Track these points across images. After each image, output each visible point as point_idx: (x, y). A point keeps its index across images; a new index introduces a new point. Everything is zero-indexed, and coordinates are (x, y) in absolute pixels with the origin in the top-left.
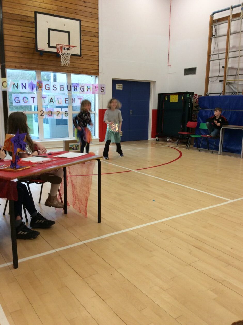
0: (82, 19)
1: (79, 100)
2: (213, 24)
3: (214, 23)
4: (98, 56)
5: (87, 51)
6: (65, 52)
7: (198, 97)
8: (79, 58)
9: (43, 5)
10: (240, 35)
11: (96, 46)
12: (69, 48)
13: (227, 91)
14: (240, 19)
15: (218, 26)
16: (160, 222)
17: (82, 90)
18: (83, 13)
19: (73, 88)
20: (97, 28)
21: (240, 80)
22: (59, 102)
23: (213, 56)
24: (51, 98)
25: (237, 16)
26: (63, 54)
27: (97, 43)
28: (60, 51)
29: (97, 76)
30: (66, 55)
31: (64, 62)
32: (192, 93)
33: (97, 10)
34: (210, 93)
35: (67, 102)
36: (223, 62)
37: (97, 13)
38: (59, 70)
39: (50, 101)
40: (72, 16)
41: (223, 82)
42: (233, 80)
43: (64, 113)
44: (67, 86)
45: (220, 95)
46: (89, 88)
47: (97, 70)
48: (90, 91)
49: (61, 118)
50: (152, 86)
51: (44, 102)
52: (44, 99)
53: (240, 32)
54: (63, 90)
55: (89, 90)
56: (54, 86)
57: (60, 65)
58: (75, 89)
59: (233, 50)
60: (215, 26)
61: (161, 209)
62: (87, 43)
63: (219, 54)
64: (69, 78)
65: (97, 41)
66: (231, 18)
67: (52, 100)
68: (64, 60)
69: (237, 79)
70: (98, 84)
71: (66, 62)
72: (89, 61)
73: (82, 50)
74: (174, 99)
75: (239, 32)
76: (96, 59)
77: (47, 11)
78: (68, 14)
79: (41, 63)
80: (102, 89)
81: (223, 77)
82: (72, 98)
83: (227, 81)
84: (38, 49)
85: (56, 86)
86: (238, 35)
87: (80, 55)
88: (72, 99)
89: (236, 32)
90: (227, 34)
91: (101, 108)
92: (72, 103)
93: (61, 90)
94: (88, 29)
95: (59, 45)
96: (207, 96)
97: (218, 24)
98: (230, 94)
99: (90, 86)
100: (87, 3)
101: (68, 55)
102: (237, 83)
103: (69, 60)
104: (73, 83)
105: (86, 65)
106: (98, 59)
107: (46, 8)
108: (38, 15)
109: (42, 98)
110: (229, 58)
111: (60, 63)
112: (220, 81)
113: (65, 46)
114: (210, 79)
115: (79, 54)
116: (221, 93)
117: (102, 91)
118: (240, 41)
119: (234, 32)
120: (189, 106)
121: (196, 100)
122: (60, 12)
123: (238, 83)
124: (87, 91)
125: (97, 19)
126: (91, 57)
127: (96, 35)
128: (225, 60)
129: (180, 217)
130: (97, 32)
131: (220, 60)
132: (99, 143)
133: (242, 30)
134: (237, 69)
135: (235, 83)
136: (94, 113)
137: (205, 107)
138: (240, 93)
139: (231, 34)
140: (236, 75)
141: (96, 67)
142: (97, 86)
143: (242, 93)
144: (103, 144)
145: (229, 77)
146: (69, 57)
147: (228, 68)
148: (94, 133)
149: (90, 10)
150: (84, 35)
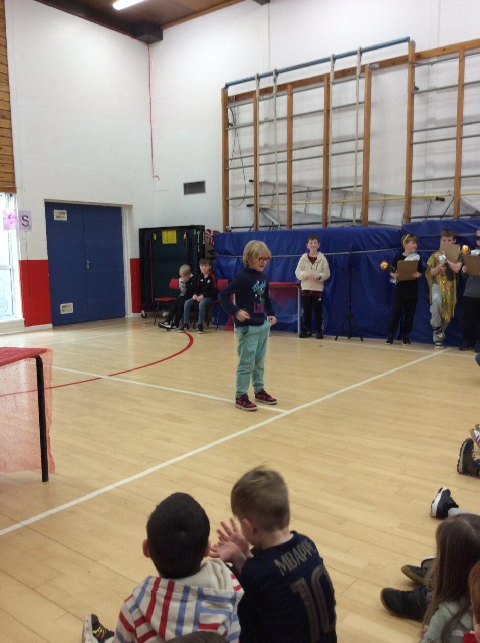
2: (229, 104)
3: (229, 102)
4: (13, 156)
7: (212, 233)
10: (276, 125)
11: (7, 135)
13: (261, 223)
14: (273, 97)
15: (236, 108)
20: (5, 101)
21: (280, 204)
23: (232, 161)
25: (267, 91)
27: (9, 130)
29: (11, 196)
32: (201, 228)
33: (5, 67)
34: (233, 226)
36: (250, 172)
37: (5, 72)
41: (252, 208)
42: (269, 203)
45: (250, 230)
47: (13, 184)
50: (125, 214)
53: (275, 120)
59: (266, 151)
60: (233, 109)
63: (242, 158)
65: (7, 126)
66: (257, 96)
69: (276, 203)
70: (15, 210)
74: (170, 238)
75: (273, 120)
76: (7, 161)
80: (25, 220)
81: (253, 199)
83: (260, 206)
86: (272, 125)
89: (268, 120)
90: (253, 123)
91: (26, 259)
96: (228, 232)
97: (236, 104)
98: (267, 229)
102: (276, 209)
106: (13, 161)
110: (260, 165)
112: (249, 206)
114: (230, 202)
116: (251, 227)
117: (25, 223)
118: (276, 136)
119: (265, 119)
120: (199, 251)
123: (278, 208)
125: (6, 84)
127: (6, 116)
128: (253, 168)
130: (8, 109)
131: (245, 169)
132: (24, 329)
133: (279, 116)
134: (275, 185)
135: (273, 209)
136: (10, 267)
137: (226, 253)
138: (284, 225)
139: (260, 123)
140: (273, 195)
141: (8, 177)
142: (14, 213)
143: (286, 227)
144: (33, 331)
145: (261, 198)
147: (260, 182)
148: (11, 310)
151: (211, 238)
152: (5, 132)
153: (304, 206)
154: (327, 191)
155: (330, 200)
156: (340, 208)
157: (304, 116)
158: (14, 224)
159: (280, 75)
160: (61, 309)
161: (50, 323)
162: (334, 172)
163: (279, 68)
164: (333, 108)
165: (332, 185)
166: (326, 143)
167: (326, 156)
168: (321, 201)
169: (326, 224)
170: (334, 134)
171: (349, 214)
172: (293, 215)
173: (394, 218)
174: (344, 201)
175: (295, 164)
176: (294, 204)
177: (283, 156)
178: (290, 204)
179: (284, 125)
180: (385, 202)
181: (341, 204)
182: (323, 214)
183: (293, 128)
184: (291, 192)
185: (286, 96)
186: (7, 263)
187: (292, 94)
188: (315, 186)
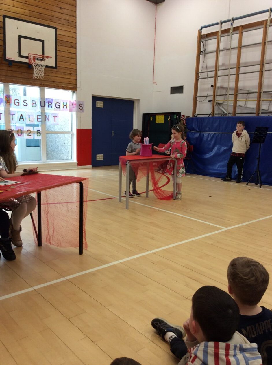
0: (58, 27)
1: (54, 118)
2: (202, 39)
4: (76, 69)
5: (64, 63)
6: (39, 63)
7: (185, 117)
8: (54, 71)
9: (14, 9)
10: (230, 52)
11: (74, 57)
12: (43, 58)
13: (216, 112)
14: (230, 35)
15: (206, 41)
16: (151, 253)
17: (58, 107)
18: (59, 20)
19: (47, 104)
20: (74, 38)
21: (230, 101)
22: (30, 120)
23: (202, 74)
24: (21, 115)
25: (226, 31)
26: (36, 65)
27: (75, 54)
28: (33, 62)
29: (74, 92)
30: (39, 66)
31: (37, 74)
32: (179, 114)
33: (75, 18)
34: (198, 113)
35: (39, 120)
36: (211, 81)
37: (75, 21)
38: (31, 83)
39: (20, 118)
40: (46, 23)
41: (212, 102)
42: (222, 100)
43: (36, 133)
44: (40, 102)
45: (209, 116)
46: (66, 105)
47: (75, 85)
48: (67, 108)
49: (33, 138)
50: (136, 105)
51: (13, 120)
52: (13, 115)
53: (230, 49)
54: (35, 106)
55: (65, 107)
56: (25, 101)
57: (32, 78)
58: (50, 106)
59: (223, 68)
60: (204, 42)
61: (152, 238)
62: (64, 54)
63: (207, 72)
64: (42, 93)
65: (74, 52)
66: (220, 34)
67: (22, 117)
68: (37, 72)
69: (227, 100)
70: (76, 101)
71: (40, 74)
72: (65, 74)
73: (58, 62)
74: (160, 120)
75: (229, 49)
76: (73, 72)
77: (17, 16)
78: (41, 21)
79: (9, 75)
80: (80, 106)
81: (212, 97)
82: (45, 115)
83: (216, 102)
84: (7, 59)
85: (27, 101)
86: (228, 52)
87: (55, 68)
88: (46, 117)
89: (226, 49)
90: (216, 51)
91: (80, 128)
92: (46, 121)
93: (33, 106)
94: (64, 39)
95: (31, 54)
96: (195, 117)
97: (206, 39)
98: (220, 116)
99: (66, 103)
100: (64, 10)
101: (41, 67)
103: (43, 72)
104: (47, 99)
105: (61, 79)
106: (76, 72)
107: (17, 12)
108: (7, 19)
109: (11, 114)
110: (218, 76)
111: (33, 76)
112: (209, 101)
113: (38, 56)
114: (198, 99)
115: (54, 66)
116: (210, 114)
117: (81, 108)
118: (230, 59)
119: (223, 48)
121: (184, 121)
122: (32, 18)
123: (228, 103)
124: (64, 108)
125: (75, 28)
126: (68, 70)
127: (74, 46)
128: (214, 78)
129: (173, 247)
130: (75, 42)
131: (208, 78)
132: (77, 167)
133: (232, 47)
134: (227, 89)
135: (224, 103)
136: (71, 133)
137: (193, 129)
138: (230, 114)
139: (220, 51)
140: (225, 95)
141: (73, 81)
143: (232, 115)
144: (82, 169)
145: (217, 96)
146: (43, 68)
147: (217, 87)
148: (71, 156)
149: (67, 17)
150: (61, 45)
151: (184, 120)
153: (244, 102)
154: (260, 93)
155: (262, 99)
156: (268, 104)
157: (249, 46)
158: (75, 108)
159: (235, 21)
160: (97, 157)
161: (91, 165)
162: (265, 82)
163: (235, 16)
164: (268, 42)
165: (264, 89)
166: (262, 64)
167: (261, 72)
168: (256, 99)
169: (258, 114)
170: (268, 58)
172: (237, 107)
174: (271, 100)
175: (241, 76)
176: (238, 101)
177: (234, 71)
178: (236, 100)
179: (235, 52)
181: (269, 101)
182: (256, 107)
183: (242, 54)
184: (237, 93)
185: (239, 34)
186: (70, 130)
187: (242, 33)
188: (252, 90)
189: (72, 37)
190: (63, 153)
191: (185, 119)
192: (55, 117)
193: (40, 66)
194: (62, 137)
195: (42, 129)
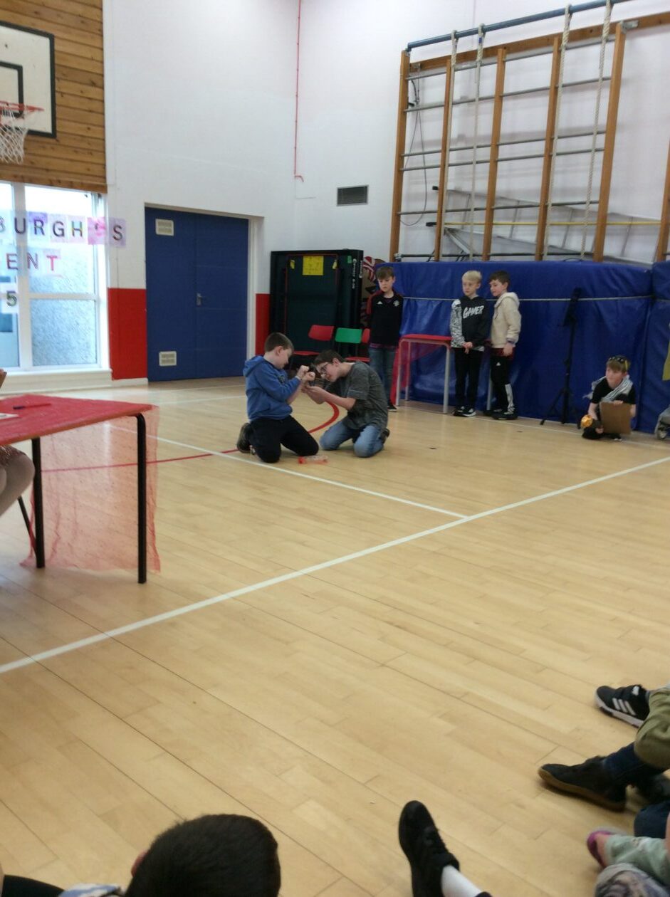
0: (56, 34)
1: (49, 260)
2: (410, 74)
3: (410, 71)
4: (104, 140)
5: (73, 124)
6: (10, 122)
7: (373, 262)
8: (48, 143)
10: (477, 108)
11: (97, 109)
12: (21, 112)
13: (445, 251)
14: (476, 67)
15: (420, 80)
16: (302, 575)
17: (59, 232)
18: (59, 15)
19: (30, 226)
20: (97, 61)
21: (475, 224)
23: (410, 157)
25: (467, 57)
26: (4, 128)
27: (101, 103)
29: (100, 196)
30: (12, 131)
31: (6, 150)
32: (358, 254)
33: (98, 12)
34: (404, 253)
35: (12, 265)
36: (434, 176)
37: (99, 19)
40: (26, 21)
41: (434, 228)
42: (459, 222)
43: (6, 297)
44: (13, 221)
45: (429, 260)
46: (78, 227)
47: (103, 180)
48: (81, 235)
50: (253, 230)
53: (477, 99)
54: (2, 231)
55: (77, 233)
58: (38, 230)
59: (460, 145)
60: (415, 81)
62: (73, 102)
63: (424, 154)
64: (19, 197)
65: (99, 97)
66: (453, 64)
68: (5, 145)
69: (470, 222)
70: (105, 218)
71: (14, 151)
72: (76, 152)
73: (57, 121)
74: (313, 267)
75: (473, 101)
76: (96, 147)
78: (13, 16)
80: (116, 232)
81: (436, 214)
82: (28, 254)
83: (445, 226)
86: (472, 107)
87: (53, 135)
88: (29, 258)
89: (467, 100)
90: (443, 104)
91: (115, 286)
92: (29, 267)
94: (73, 63)
96: (396, 262)
97: (422, 74)
98: (454, 259)
99: (81, 223)
101: (17, 133)
102: (469, 231)
103: (22, 147)
104: (31, 213)
105: (67, 163)
106: (104, 148)
110: (450, 165)
112: (429, 224)
113: (8, 104)
114: (403, 218)
115: (49, 129)
116: (430, 256)
117: (117, 236)
118: (476, 124)
119: (461, 98)
120: (353, 287)
121: (370, 271)
123: (472, 230)
124: (73, 234)
125: (97, 36)
126: (83, 142)
127: (97, 81)
128: (439, 169)
129: (351, 561)
130: (100, 72)
131: (427, 170)
132: (110, 382)
133: (482, 95)
135: (464, 230)
136: (94, 297)
138: (478, 256)
139: (454, 104)
140: (465, 210)
141: (96, 170)
142: (102, 221)
143: (481, 258)
144: (122, 387)
145: (448, 213)
146: (22, 138)
147: (447, 191)
148: (94, 356)
149: (79, 9)
150: (63, 77)
151: (371, 269)
152: (95, 106)
153: (509, 227)
154: (544, 208)
155: (549, 221)
156: (563, 233)
157: (521, 96)
158: (102, 238)
159: (487, 33)
160: (161, 359)
161: (146, 377)
162: (557, 181)
163: (489, 22)
164: (564, 86)
165: (555, 199)
166: (550, 137)
167: (548, 156)
168: (536, 222)
169: (541, 256)
170: (562, 123)
171: (575, 244)
172: (492, 240)
173: (642, 252)
174: (569, 223)
175: (501, 167)
176: (495, 224)
177: (485, 153)
178: (490, 224)
179: (489, 107)
180: (631, 227)
181: (564, 227)
182: (537, 240)
183: (503, 114)
184: (493, 207)
185: (496, 65)
186: (90, 290)
187: (504, 62)
188: (529, 200)
189: (92, 59)
190: (74, 348)
191: (373, 268)
192: (52, 258)
193: (14, 129)
194: (70, 307)
195: (19, 286)
